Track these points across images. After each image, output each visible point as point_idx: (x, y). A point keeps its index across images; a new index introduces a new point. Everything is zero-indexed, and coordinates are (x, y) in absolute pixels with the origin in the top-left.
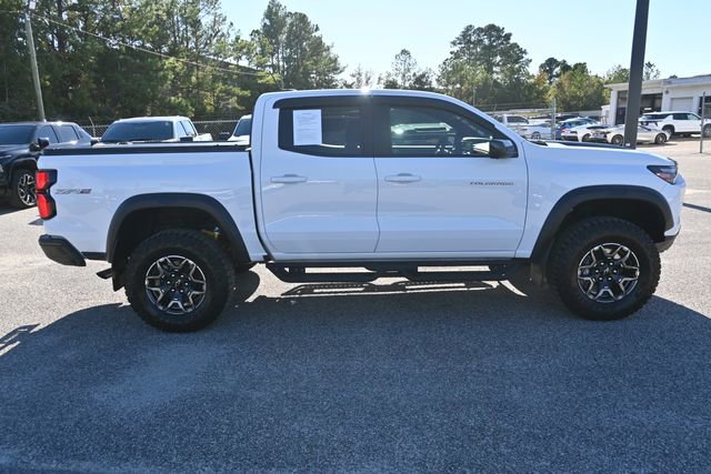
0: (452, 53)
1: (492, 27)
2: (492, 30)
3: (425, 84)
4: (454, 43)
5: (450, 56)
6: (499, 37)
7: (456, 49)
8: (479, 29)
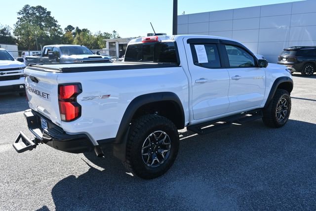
0: (18, 18)
1: (40, 7)
2: (39, 8)
3: (6, 34)
4: (19, 13)
5: (18, 20)
6: (44, 13)
7: (21, 16)
8: (32, 7)
